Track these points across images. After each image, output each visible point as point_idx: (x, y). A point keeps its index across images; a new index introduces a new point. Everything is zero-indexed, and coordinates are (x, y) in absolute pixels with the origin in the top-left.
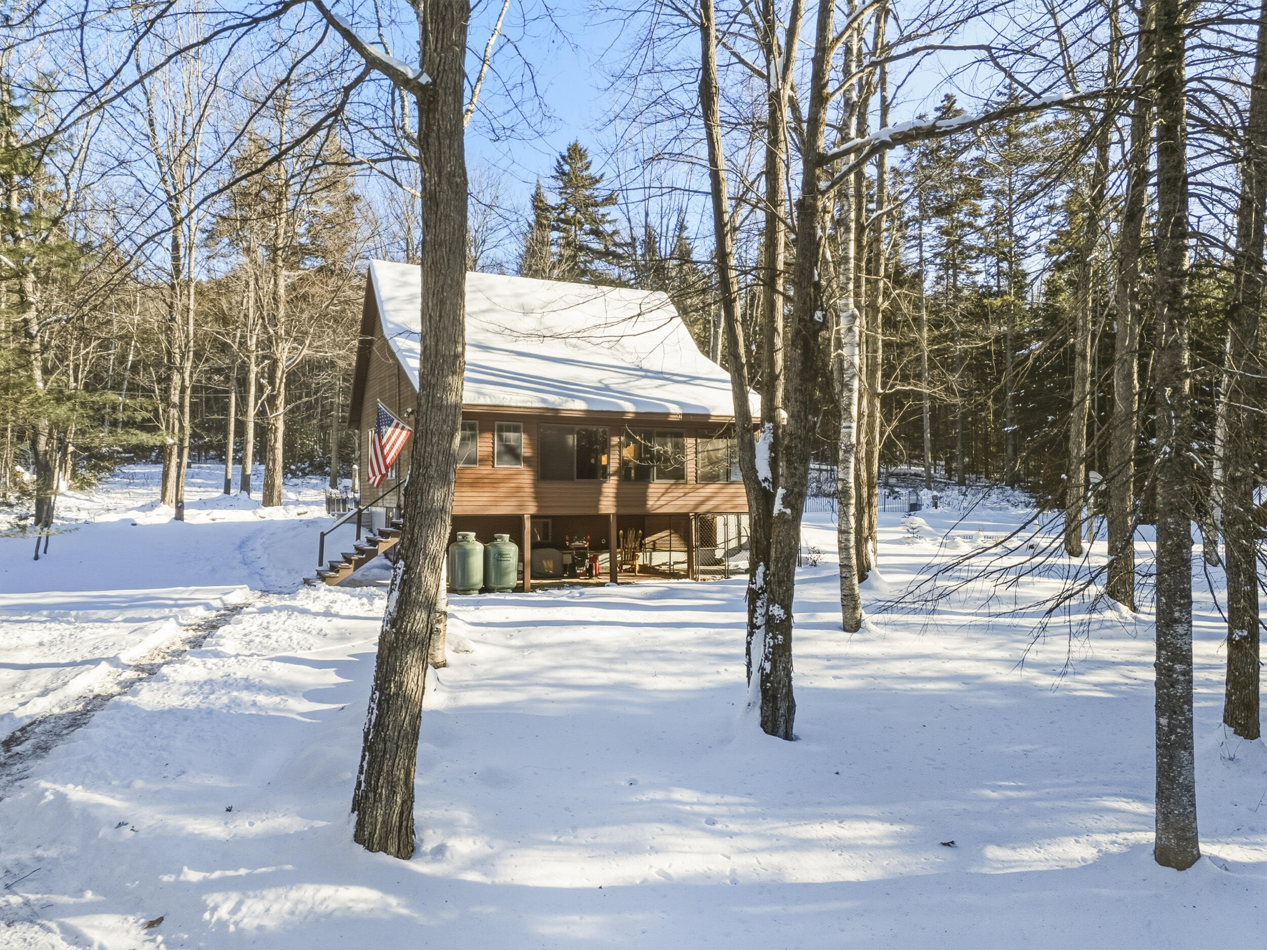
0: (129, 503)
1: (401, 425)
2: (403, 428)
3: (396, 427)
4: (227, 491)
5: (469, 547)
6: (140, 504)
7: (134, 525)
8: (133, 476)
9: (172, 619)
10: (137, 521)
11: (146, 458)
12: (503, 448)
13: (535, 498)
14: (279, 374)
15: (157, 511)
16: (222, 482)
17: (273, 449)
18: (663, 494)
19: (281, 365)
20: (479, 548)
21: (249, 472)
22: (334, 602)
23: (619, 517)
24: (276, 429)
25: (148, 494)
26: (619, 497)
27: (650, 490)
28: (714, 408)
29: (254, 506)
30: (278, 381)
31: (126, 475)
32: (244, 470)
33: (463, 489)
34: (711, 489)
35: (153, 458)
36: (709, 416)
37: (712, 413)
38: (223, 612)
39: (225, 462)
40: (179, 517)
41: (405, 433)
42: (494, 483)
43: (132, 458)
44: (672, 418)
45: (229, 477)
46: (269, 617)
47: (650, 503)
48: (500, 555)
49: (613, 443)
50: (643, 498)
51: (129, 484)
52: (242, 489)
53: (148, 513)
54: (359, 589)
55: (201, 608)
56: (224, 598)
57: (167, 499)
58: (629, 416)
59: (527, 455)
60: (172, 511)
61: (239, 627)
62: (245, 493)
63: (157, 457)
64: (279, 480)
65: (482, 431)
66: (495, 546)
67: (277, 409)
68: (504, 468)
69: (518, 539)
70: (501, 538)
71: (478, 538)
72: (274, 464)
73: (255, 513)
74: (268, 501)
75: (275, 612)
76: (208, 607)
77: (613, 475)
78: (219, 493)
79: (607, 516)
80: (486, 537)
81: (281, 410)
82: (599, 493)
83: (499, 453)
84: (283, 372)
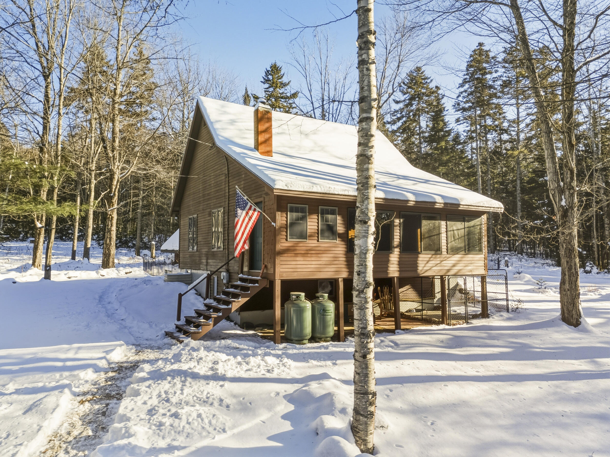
0: (9, 267)
1: (253, 207)
2: (255, 210)
3: (250, 209)
4: (73, 258)
5: (302, 305)
6: (16, 267)
7: (14, 283)
8: (10, 248)
9: (66, 390)
10: (17, 280)
11: (16, 238)
12: (325, 227)
13: (347, 265)
14: (115, 183)
15: (29, 272)
16: (70, 252)
17: (110, 231)
18: (428, 262)
19: (116, 177)
20: (308, 305)
21: (89, 246)
22: (216, 363)
23: (399, 278)
24: (112, 218)
25: (20, 260)
26: (400, 263)
27: (420, 259)
28: (462, 199)
29: (95, 268)
30: (114, 187)
31: (5, 248)
32: (86, 244)
33: (298, 259)
34: (457, 257)
35: (21, 238)
36: (459, 205)
37: (461, 203)
38: (111, 374)
39: (73, 240)
40: (47, 276)
41: (256, 213)
42: (319, 252)
43: (8, 238)
44: (437, 206)
45: (75, 248)
46: (165, 385)
47: (420, 268)
48: (324, 310)
49: (396, 224)
50: (415, 265)
51: (7, 254)
52: (84, 256)
53: (24, 274)
54: (218, 342)
55: (90, 371)
56: (108, 357)
57: (36, 264)
58: (411, 204)
59: (341, 232)
60: (42, 273)
61: (139, 400)
62: (86, 259)
63: (23, 237)
64: (113, 251)
65: (311, 213)
66: (319, 303)
67: (113, 205)
68: (325, 243)
69: (334, 297)
70: (323, 296)
71: (307, 297)
72: (110, 241)
73: (97, 273)
74: (106, 265)
75: (169, 378)
76: (97, 369)
77: (396, 247)
78: (67, 259)
79: (392, 279)
80: (311, 296)
81: (116, 206)
82: (388, 261)
83: (321, 230)
84: (118, 181)
